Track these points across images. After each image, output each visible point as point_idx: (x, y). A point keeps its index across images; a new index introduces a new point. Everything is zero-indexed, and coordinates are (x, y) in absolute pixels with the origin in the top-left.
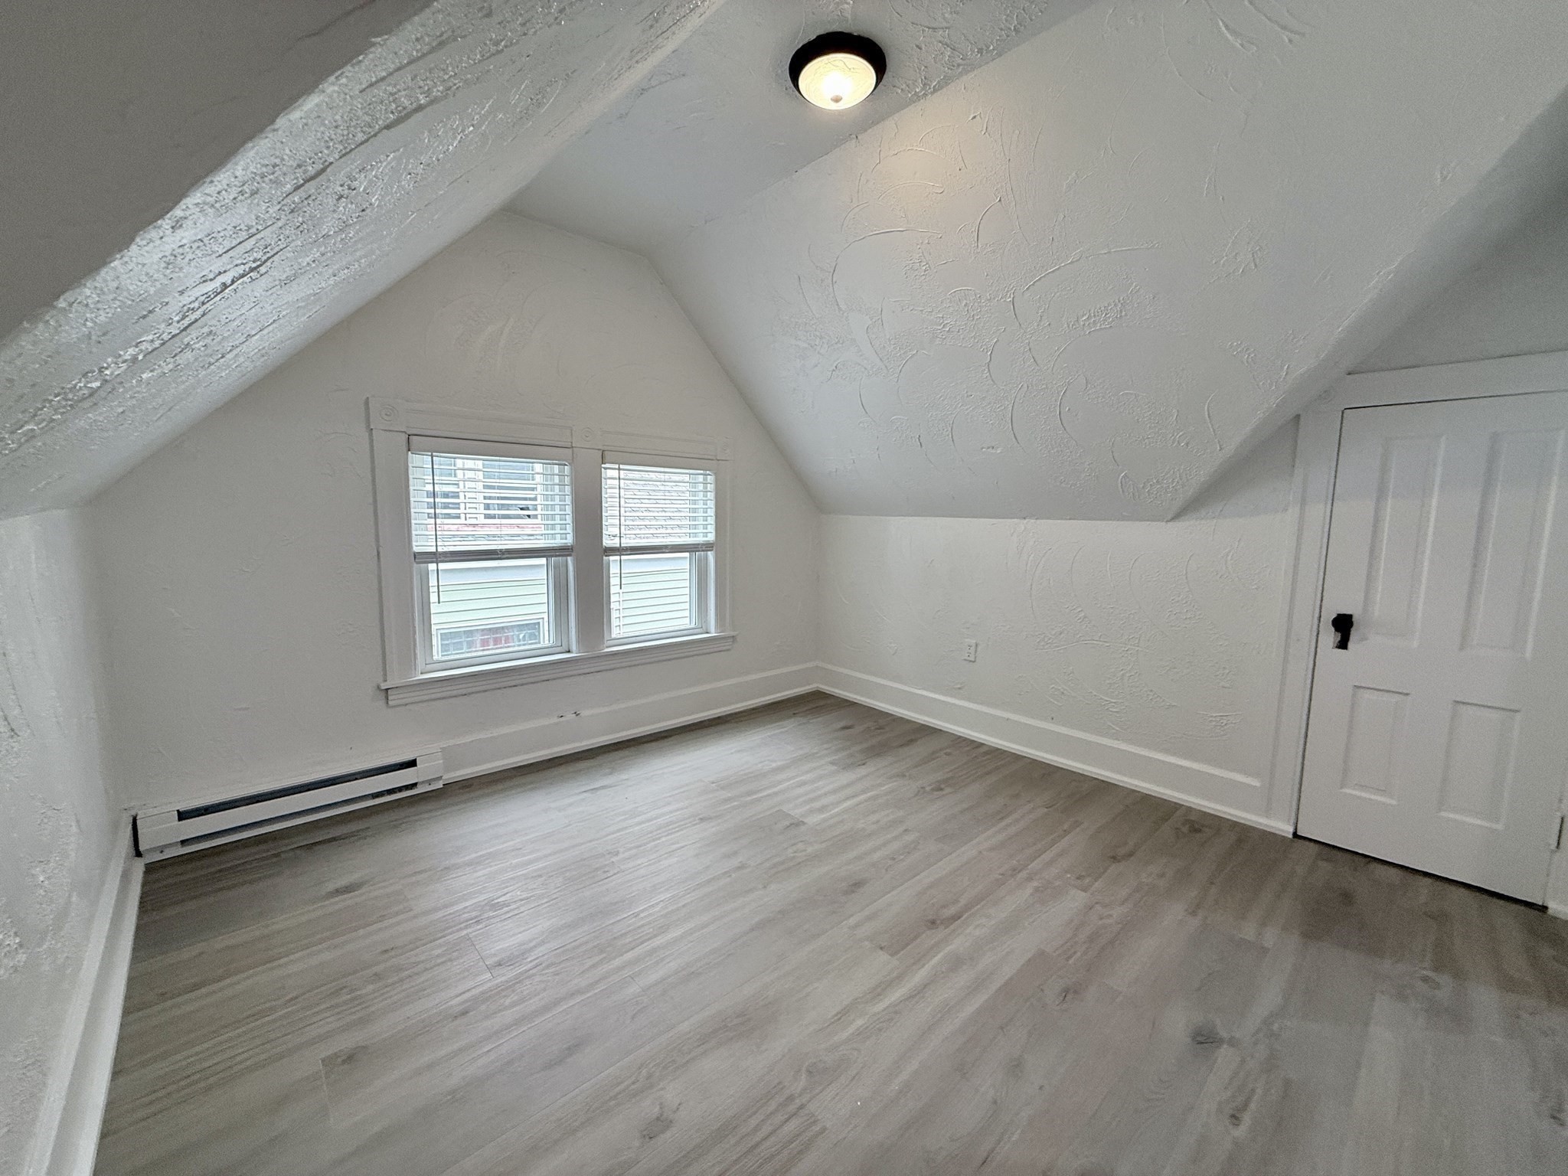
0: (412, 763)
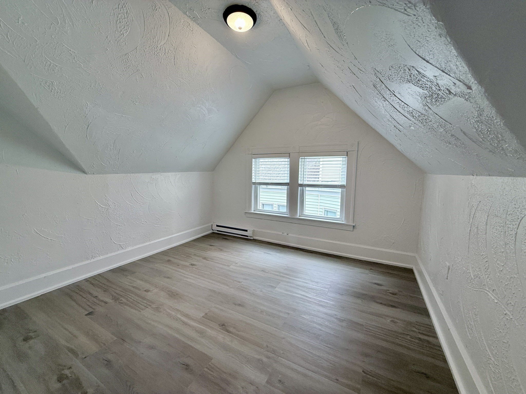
0: (246, 231)
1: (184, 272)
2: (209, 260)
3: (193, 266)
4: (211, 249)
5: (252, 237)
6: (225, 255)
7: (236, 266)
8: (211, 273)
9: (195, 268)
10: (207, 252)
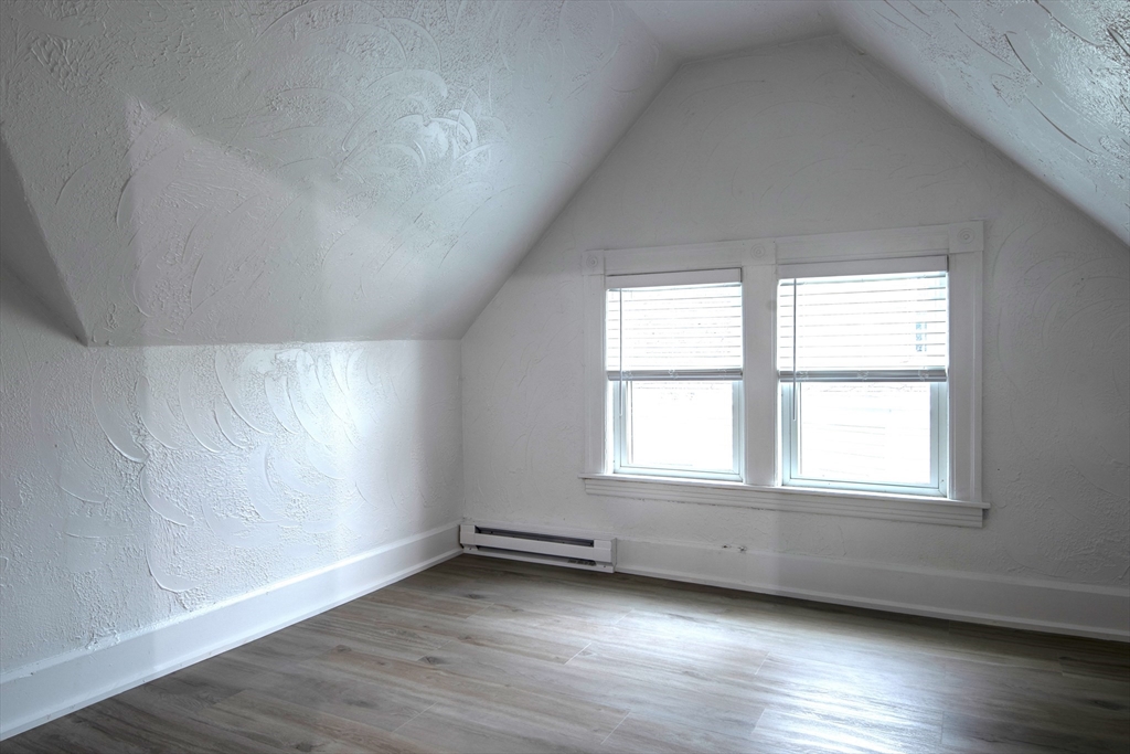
0: (591, 543)
1: (409, 683)
2: (482, 645)
3: (438, 666)
4: (479, 608)
5: (610, 564)
6: (535, 625)
7: (588, 661)
8: (507, 686)
9: (447, 671)
10: (466, 617)
